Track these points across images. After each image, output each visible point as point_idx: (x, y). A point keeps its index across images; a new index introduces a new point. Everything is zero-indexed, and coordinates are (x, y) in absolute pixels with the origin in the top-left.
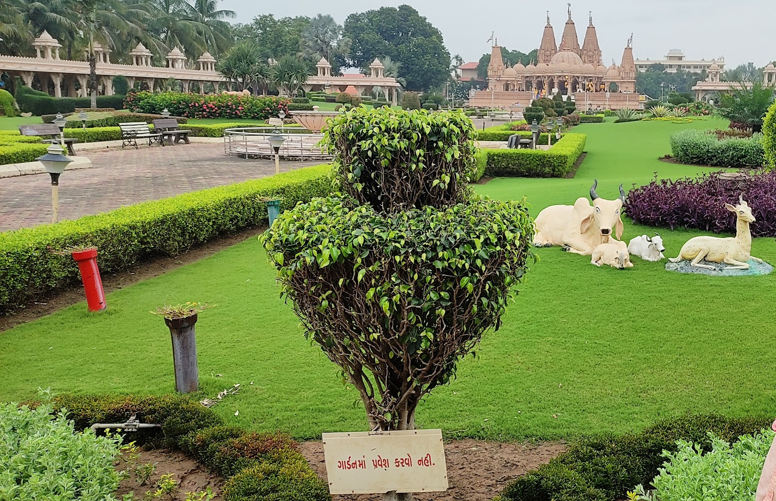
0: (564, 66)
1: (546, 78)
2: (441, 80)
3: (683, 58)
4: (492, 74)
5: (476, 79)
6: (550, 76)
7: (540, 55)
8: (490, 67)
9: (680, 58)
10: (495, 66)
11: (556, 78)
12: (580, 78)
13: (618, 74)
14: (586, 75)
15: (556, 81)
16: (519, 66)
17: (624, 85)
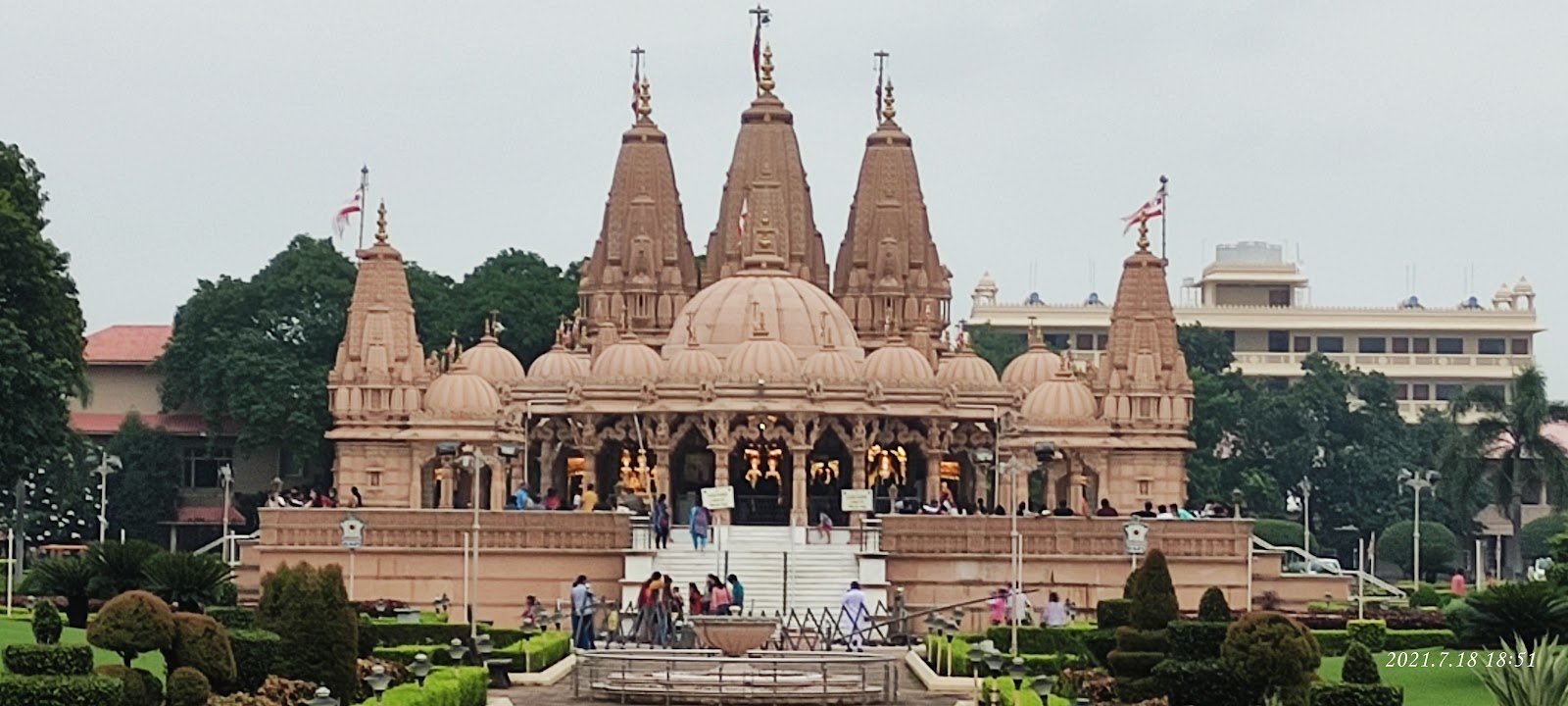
0: (766, 359)
1: (663, 429)
2: (42, 441)
3: (1298, 294)
4: (356, 408)
5: (153, 425)
6: (682, 416)
7: (600, 296)
8: (344, 368)
9: (1281, 294)
10: (378, 361)
11: (722, 428)
12: (861, 429)
13: (1090, 404)
14: (891, 410)
15: (722, 443)
16: (489, 358)
17: (1127, 470)
